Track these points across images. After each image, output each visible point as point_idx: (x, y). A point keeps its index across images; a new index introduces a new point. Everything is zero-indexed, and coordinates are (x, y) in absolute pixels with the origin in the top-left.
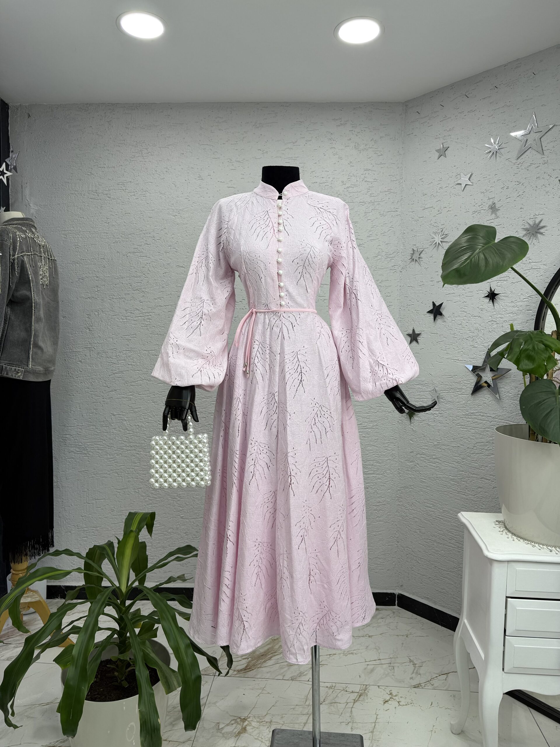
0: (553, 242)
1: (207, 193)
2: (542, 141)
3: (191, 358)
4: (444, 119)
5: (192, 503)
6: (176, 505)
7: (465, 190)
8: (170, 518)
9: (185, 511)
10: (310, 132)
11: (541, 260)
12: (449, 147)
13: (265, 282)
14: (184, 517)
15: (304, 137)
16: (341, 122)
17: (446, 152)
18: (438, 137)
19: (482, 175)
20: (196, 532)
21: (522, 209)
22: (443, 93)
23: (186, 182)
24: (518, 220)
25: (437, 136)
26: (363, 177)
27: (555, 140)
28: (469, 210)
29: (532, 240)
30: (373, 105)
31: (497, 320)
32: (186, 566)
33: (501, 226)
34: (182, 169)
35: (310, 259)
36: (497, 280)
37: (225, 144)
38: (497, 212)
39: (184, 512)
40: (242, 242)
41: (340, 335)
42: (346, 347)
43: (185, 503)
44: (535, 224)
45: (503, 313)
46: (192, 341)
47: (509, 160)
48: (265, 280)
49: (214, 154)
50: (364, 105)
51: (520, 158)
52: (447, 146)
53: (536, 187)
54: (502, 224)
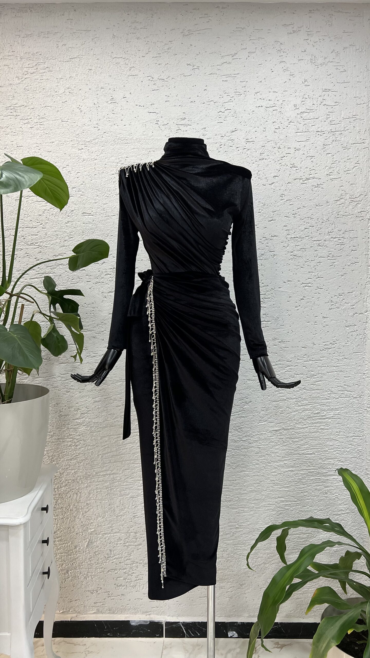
1: (122, 120)
10: (254, 41)
15: (246, 49)
16: (293, 28)
26: (320, 99)
30: (333, 6)
37: (144, 57)
49: (130, 70)
50: (323, 7)
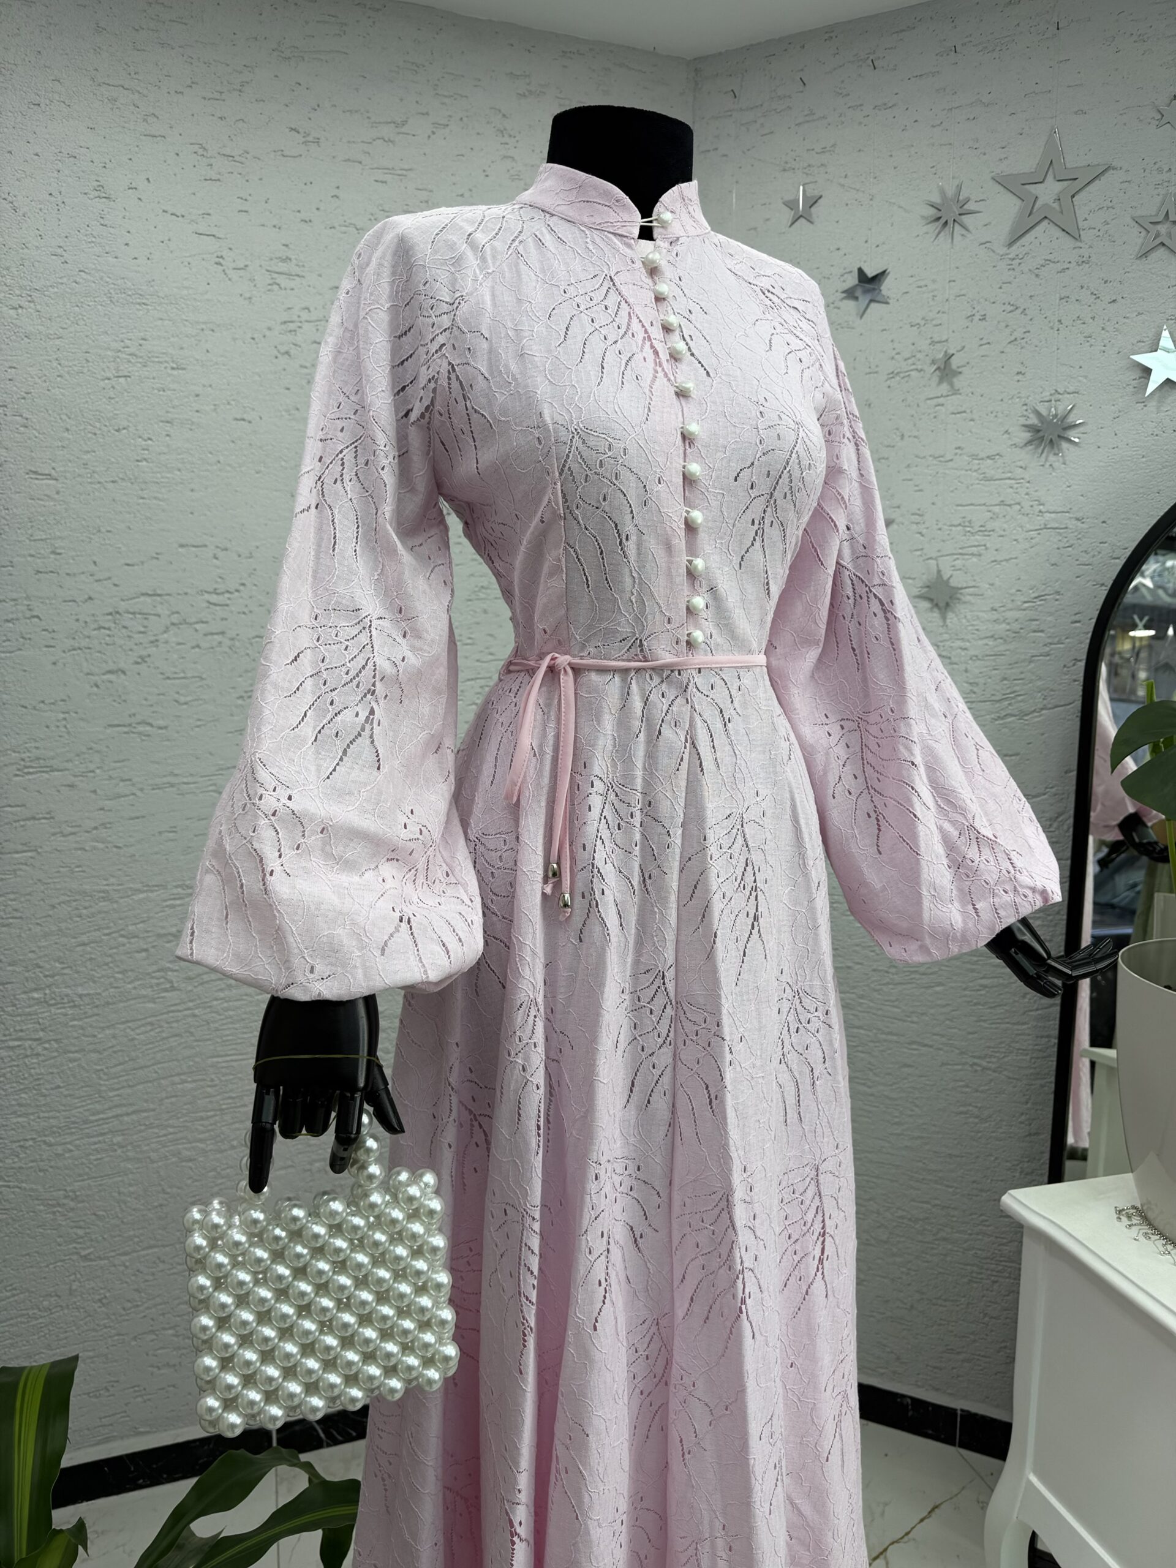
0: (1101, 464)
1: (127, 244)
2: (1075, 203)
3: (349, 865)
4: (807, 118)
5: (118, 1209)
6: (64, 1223)
7: (865, 316)
8: (47, 1266)
9: (93, 1237)
10: (446, 100)
11: (1069, 507)
12: (821, 197)
13: (639, 554)
14: (92, 1257)
15: (427, 114)
16: (528, 84)
17: (812, 209)
18: (789, 165)
19: (913, 279)
20: (137, 1290)
21: (1021, 376)
22: (803, 47)
23: (52, 199)
24: (1010, 402)
25: (786, 163)
27: (1110, 204)
28: (877, 370)
29: (1047, 457)
30: (612, 52)
31: (954, 653)
32: (107, 1394)
33: (964, 414)
34: (37, 155)
35: (796, 473)
36: (954, 552)
37: (181, 93)
38: (955, 380)
39: (92, 1240)
40: (542, 389)
41: (824, 741)
42: (848, 782)
43: (95, 1214)
44: (1056, 416)
45: (969, 637)
46: (350, 793)
47: (988, 245)
48: (639, 545)
49: (145, 120)
50: (591, 50)
51: (1018, 244)
52: (817, 193)
53: (1060, 321)
54: (968, 411)
